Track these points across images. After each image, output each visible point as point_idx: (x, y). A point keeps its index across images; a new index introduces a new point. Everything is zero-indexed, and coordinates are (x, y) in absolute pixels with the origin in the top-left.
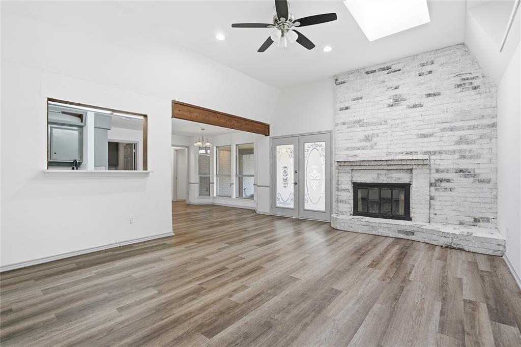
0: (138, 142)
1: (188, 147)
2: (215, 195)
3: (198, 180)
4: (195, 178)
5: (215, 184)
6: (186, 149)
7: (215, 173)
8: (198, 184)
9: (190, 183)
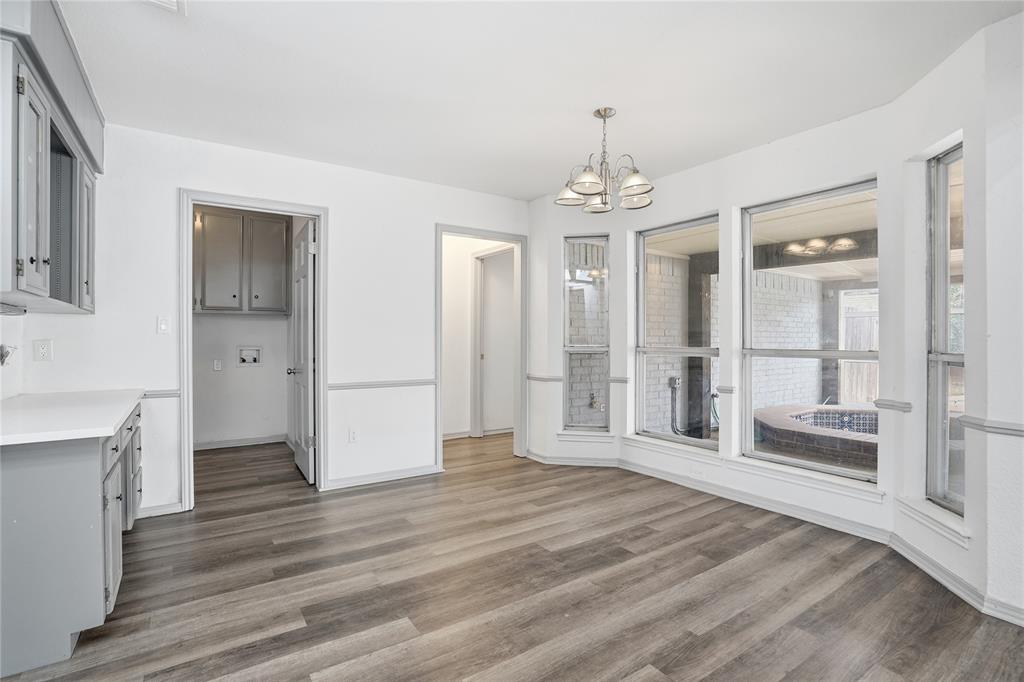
0: (326, 210)
1: (522, 240)
2: (630, 431)
3: (559, 368)
4: (549, 359)
5: (630, 386)
6: (517, 249)
7: (631, 341)
8: (561, 384)
9: (528, 378)
